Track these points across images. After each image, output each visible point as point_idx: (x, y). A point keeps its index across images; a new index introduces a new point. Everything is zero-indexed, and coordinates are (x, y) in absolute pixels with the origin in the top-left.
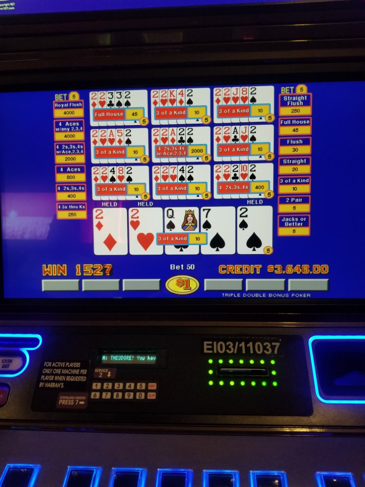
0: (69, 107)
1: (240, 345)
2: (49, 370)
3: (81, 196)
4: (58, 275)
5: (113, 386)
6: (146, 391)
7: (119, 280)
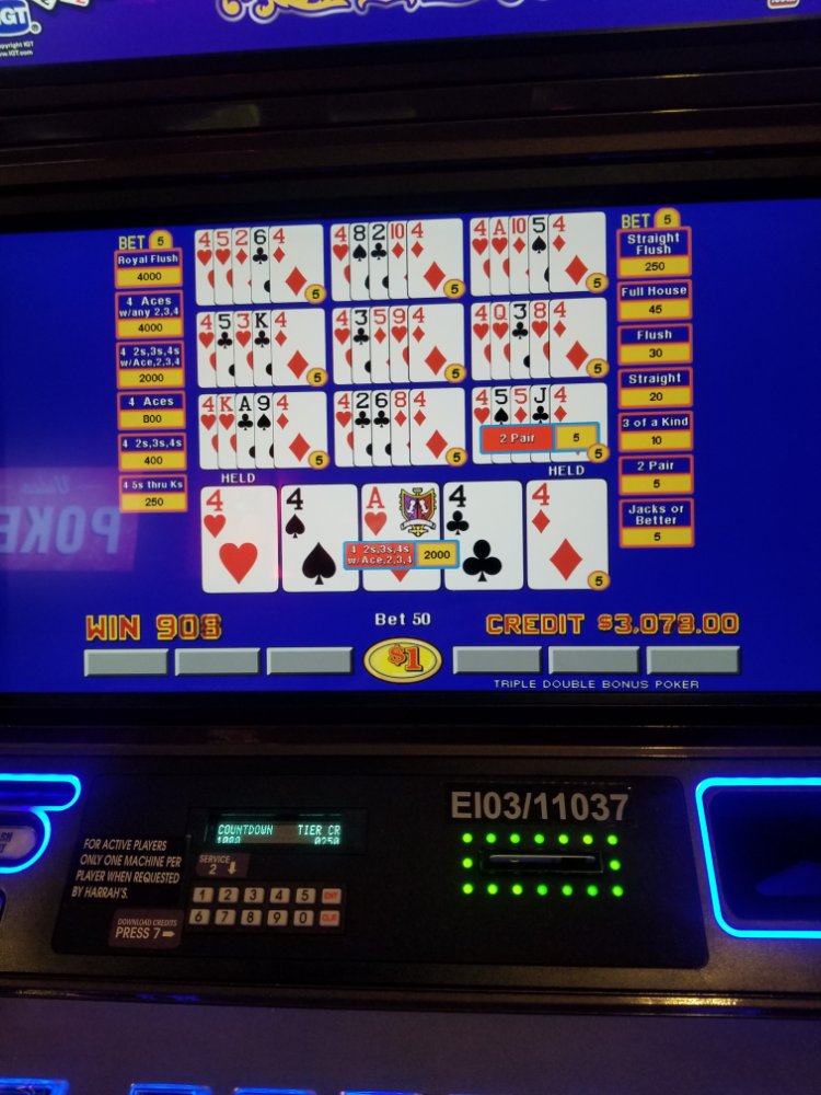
0: (149, 264)
1: (536, 801)
2: (95, 856)
3: (175, 461)
4: (121, 639)
5: (241, 895)
6: (318, 907)
7: (258, 650)
